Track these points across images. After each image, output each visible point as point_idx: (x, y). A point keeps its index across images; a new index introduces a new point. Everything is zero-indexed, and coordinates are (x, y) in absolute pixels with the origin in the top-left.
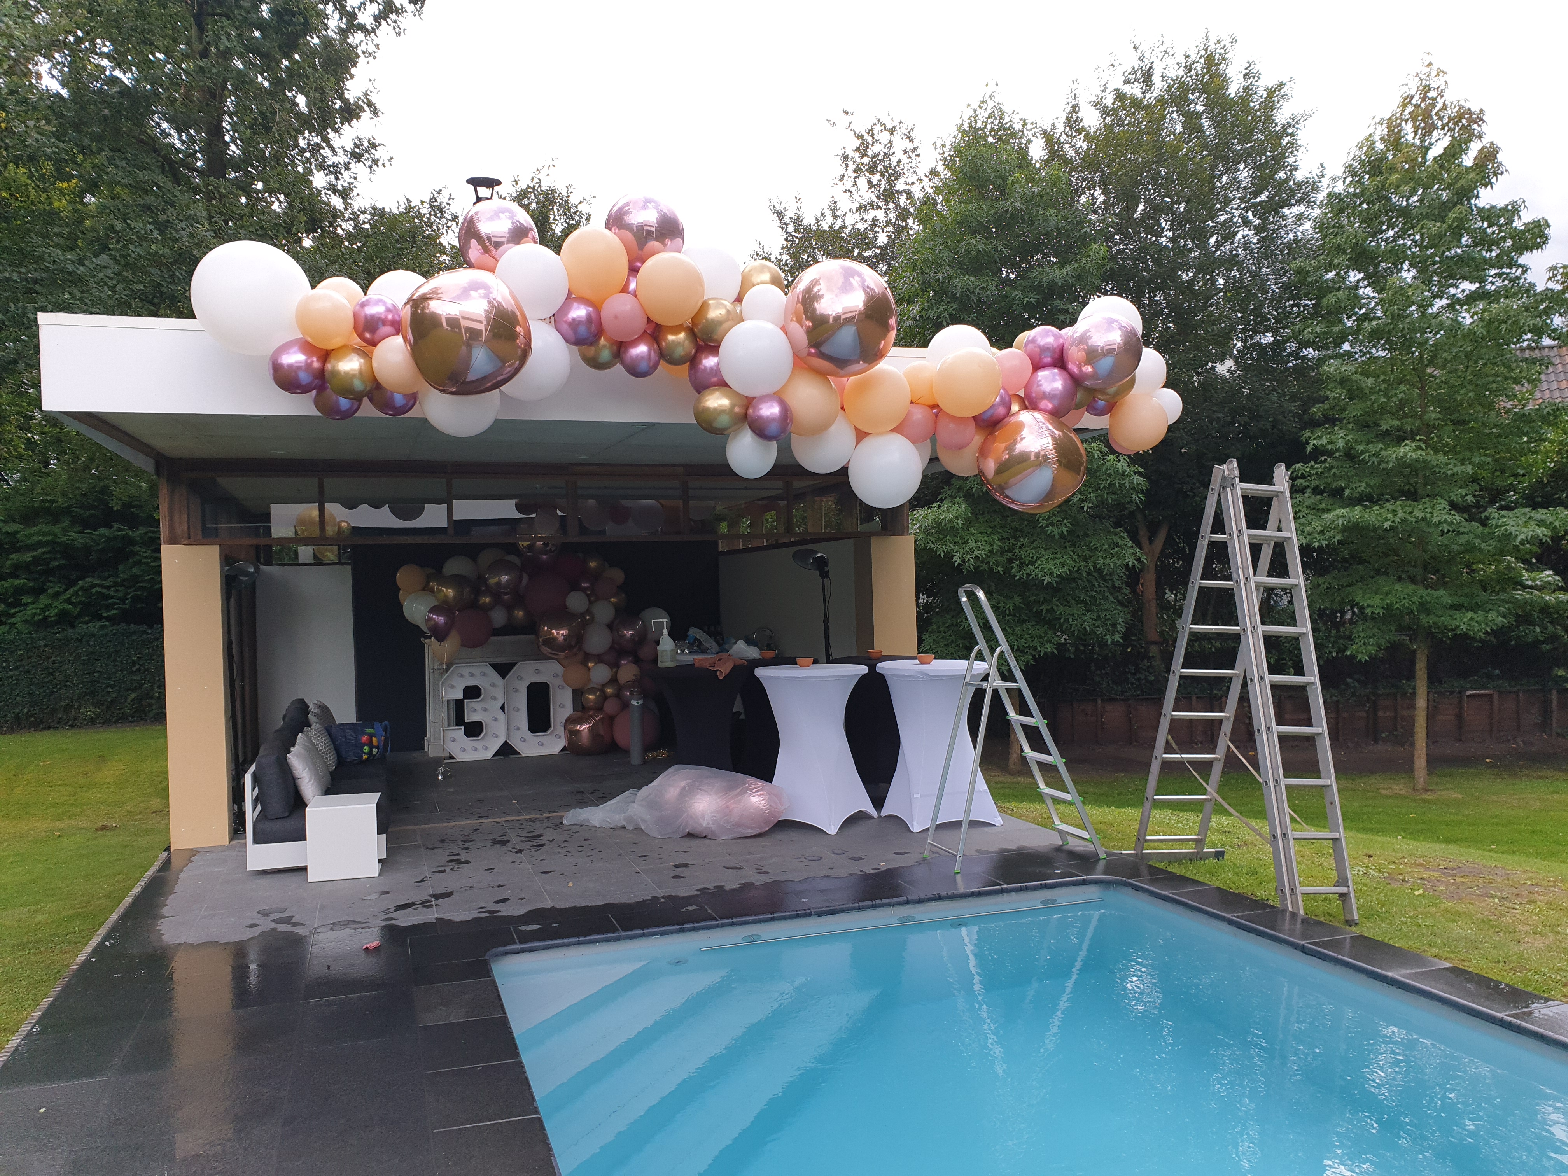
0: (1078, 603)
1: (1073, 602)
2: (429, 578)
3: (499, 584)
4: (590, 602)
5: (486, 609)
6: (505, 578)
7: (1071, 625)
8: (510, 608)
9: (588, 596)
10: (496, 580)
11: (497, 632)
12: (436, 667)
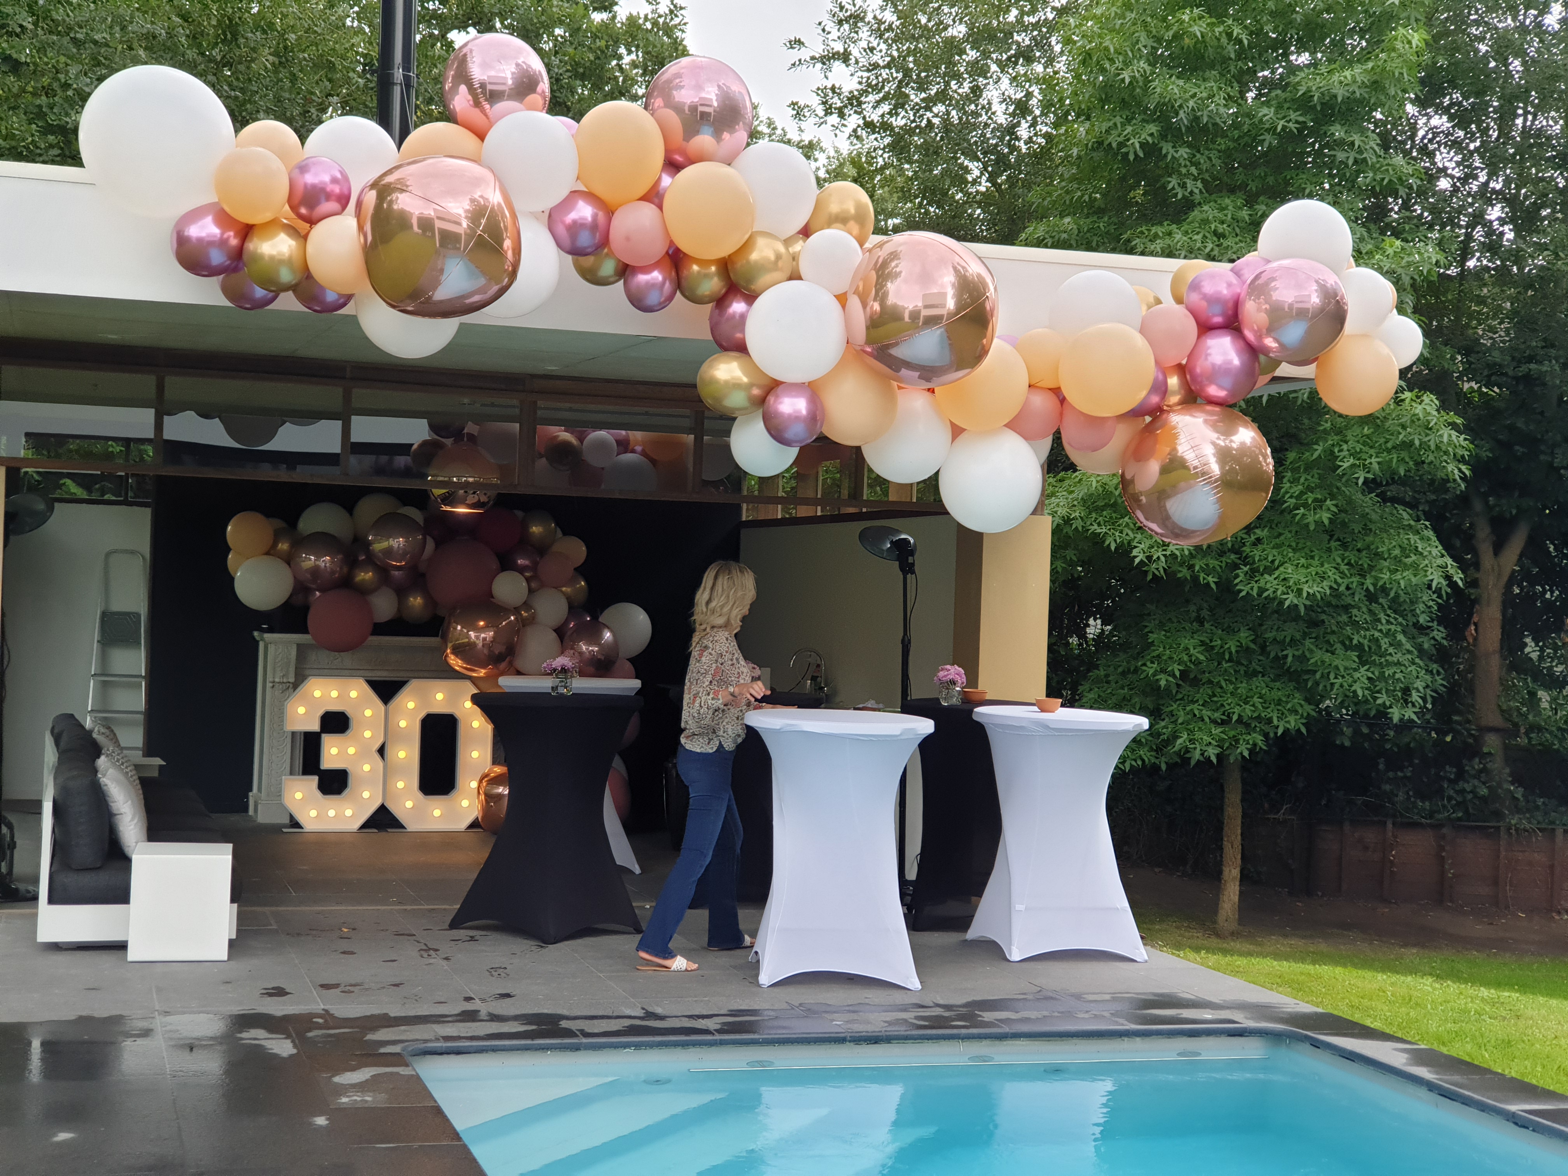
0: (1347, 648)
1: (1338, 646)
2: (277, 536)
3: (389, 552)
4: (531, 591)
5: (363, 592)
6: (398, 542)
7: (1332, 684)
8: (401, 592)
9: (528, 580)
10: (384, 545)
11: (380, 629)
12: (277, 680)
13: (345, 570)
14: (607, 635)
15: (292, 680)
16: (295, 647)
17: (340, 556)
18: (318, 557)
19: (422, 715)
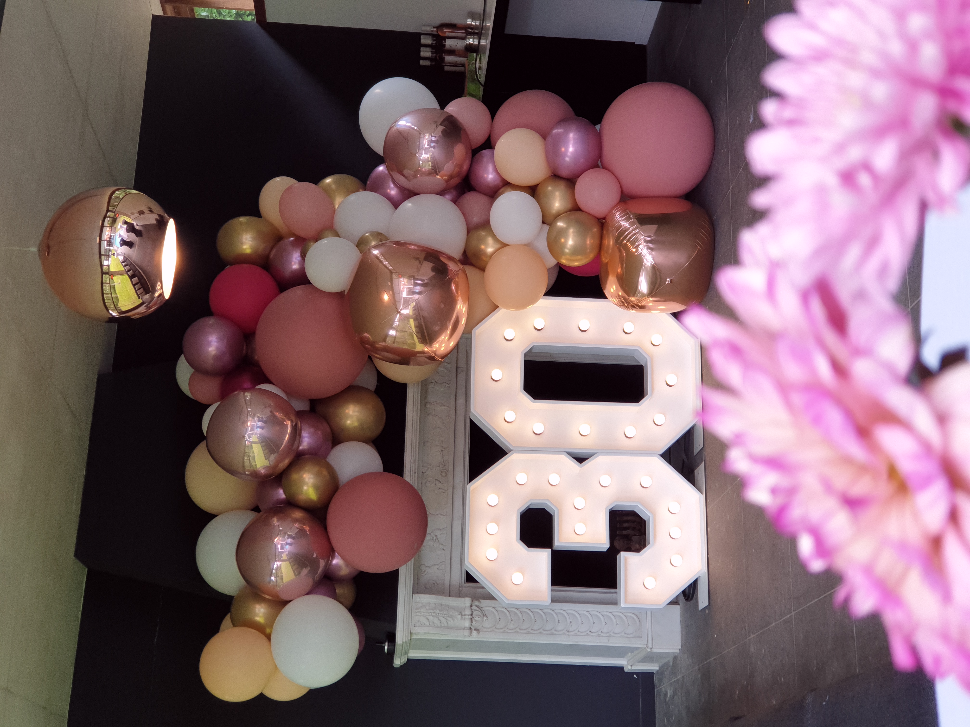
2: (243, 623)
10: (257, 450)
11: (393, 465)
12: (467, 624)
13: (298, 514)
14: (404, 123)
15: (467, 601)
16: (417, 597)
17: (275, 521)
18: (277, 556)
19: (525, 399)
